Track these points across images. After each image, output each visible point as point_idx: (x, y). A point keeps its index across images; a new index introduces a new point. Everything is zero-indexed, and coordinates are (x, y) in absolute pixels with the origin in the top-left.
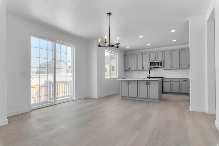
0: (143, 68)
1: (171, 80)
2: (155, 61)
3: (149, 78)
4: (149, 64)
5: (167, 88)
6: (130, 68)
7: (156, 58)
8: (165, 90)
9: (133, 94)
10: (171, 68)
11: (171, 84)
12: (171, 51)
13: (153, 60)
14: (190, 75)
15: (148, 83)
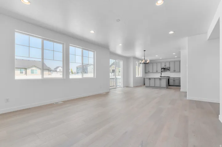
0: (157, 71)
1: (174, 78)
2: (165, 67)
3: (161, 77)
4: (160, 69)
5: (171, 82)
6: (149, 71)
7: (165, 66)
8: (170, 84)
9: (152, 85)
10: (174, 71)
11: (174, 81)
12: (174, 62)
13: (163, 66)
14: (181, 75)
15: (160, 79)
